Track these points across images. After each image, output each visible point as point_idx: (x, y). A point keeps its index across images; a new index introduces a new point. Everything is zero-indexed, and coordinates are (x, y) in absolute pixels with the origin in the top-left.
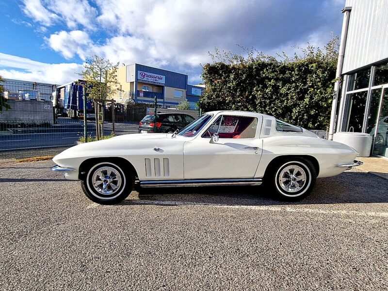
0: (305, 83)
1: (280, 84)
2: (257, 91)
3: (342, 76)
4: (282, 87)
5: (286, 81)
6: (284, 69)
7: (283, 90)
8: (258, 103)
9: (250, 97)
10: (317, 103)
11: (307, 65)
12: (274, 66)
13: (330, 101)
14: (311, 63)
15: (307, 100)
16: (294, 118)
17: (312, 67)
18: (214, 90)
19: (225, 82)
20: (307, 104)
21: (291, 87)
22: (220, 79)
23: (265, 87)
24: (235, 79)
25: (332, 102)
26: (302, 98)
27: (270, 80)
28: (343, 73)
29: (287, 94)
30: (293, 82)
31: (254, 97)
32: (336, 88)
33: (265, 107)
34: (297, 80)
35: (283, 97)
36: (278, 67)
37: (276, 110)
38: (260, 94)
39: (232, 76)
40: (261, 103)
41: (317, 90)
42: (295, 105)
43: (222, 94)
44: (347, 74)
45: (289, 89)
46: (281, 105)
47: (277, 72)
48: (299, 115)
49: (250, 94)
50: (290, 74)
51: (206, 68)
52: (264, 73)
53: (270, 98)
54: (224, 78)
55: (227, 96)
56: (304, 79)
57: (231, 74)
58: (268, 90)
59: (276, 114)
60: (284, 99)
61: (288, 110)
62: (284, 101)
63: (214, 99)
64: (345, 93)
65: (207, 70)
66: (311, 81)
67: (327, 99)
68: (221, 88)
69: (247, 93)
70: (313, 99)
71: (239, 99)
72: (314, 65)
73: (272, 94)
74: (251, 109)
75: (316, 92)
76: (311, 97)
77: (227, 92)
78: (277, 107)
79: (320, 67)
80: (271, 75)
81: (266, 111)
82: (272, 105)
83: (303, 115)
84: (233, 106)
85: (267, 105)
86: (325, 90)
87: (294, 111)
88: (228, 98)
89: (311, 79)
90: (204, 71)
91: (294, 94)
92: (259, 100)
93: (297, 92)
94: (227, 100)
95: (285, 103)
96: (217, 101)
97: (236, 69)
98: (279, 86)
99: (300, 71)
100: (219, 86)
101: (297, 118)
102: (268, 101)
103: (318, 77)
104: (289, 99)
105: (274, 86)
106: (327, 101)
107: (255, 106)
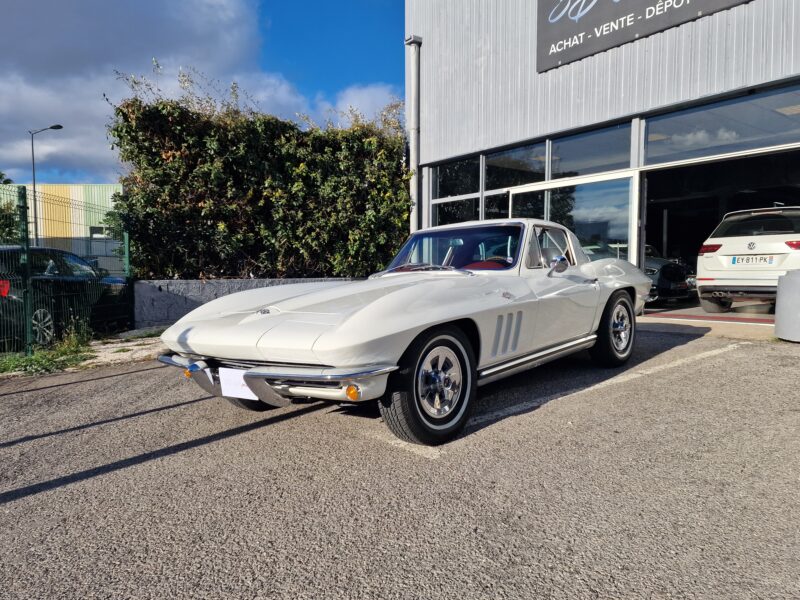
0: (362, 178)
1: (317, 175)
2: (273, 188)
3: (420, 168)
4: (323, 183)
5: (330, 170)
6: (320, 144)
7: (326, 190)
8: (279, 220)
9: (261, 203)
10: (386, 219)
12: (299, 133)
13: (405, 216)
14: (367, 136)
15: (370, 213)
16: (352, 253)
18: (164, 180)
19: (191, 162)
20: (373, 223)
21: (339, 182)
22: (179, 149)
23: (288, 179)
24: (219, 153)
25: (409, 217)
26: (361, 210)
27: (297, 162)
28: (421, 163)
29: (334, 200)
30: (341, 173)
31: (269, 205)
32: (413, 190)
33: (294, 228)
34: (348, 169)
35: (327, 206)
36: (306, 134)
37: (318, 234)
38: (281, 197)
39: (212, 145)
40: (284, 219)
41: (385, 193)
42: (352, 224)
43: (186, 192)
44: (430, 165)
45: (335, 189)
46: (326, 223)
47: (308, 146)
48: (361, 246)
49: (258, 195)
50: (333, 153)
51: (133, 112)
52: (282, 146)
53: (303, 207)
54: (188, 147)
55: (201, 198)
56: (359, 169)
57: (207, 140)
58: (297, 187)
59: (320, 245)
60: (329, 210)
61: (339, 234)
62: (329, 214)
63: (164, 205)
64: (429, 202)
65: (137, 118)
66: (372, 173)
67: (399, 212)
68: (185, 176)
69: (251, 192)
70: (378, 211)
71: (234, 206)
72: (374, 140)
73: (305, 198)
74: (264, 233)
75: (383, 198)
76: (375, 208)
77: (202, 187)
78: (319, 227)
79: (381, 145)
80: (301, 152)
81: (297, 238)
82: (309, 223)
83: (368, 247)
84: (221, 226)
85: (298, 223)
86: (395, 194)
87: (351, 237)
88: (205, 203)
89: (371, 169)
90: (121, 119)
91: (348, 199)
92: (281, 211)
93: (352, 196)
94: (203, 208)
95: (333, 220)
96: (174, 210)
97: (219, 127)
98: (315, 179)
99: (350, 149)
100: (178, 170)
101: (357, 252)
102: (300, 214)
103: (381, 167)
104: (340, 211)
105: (306, 180)
106: (400, 216)
107: (271, 225)
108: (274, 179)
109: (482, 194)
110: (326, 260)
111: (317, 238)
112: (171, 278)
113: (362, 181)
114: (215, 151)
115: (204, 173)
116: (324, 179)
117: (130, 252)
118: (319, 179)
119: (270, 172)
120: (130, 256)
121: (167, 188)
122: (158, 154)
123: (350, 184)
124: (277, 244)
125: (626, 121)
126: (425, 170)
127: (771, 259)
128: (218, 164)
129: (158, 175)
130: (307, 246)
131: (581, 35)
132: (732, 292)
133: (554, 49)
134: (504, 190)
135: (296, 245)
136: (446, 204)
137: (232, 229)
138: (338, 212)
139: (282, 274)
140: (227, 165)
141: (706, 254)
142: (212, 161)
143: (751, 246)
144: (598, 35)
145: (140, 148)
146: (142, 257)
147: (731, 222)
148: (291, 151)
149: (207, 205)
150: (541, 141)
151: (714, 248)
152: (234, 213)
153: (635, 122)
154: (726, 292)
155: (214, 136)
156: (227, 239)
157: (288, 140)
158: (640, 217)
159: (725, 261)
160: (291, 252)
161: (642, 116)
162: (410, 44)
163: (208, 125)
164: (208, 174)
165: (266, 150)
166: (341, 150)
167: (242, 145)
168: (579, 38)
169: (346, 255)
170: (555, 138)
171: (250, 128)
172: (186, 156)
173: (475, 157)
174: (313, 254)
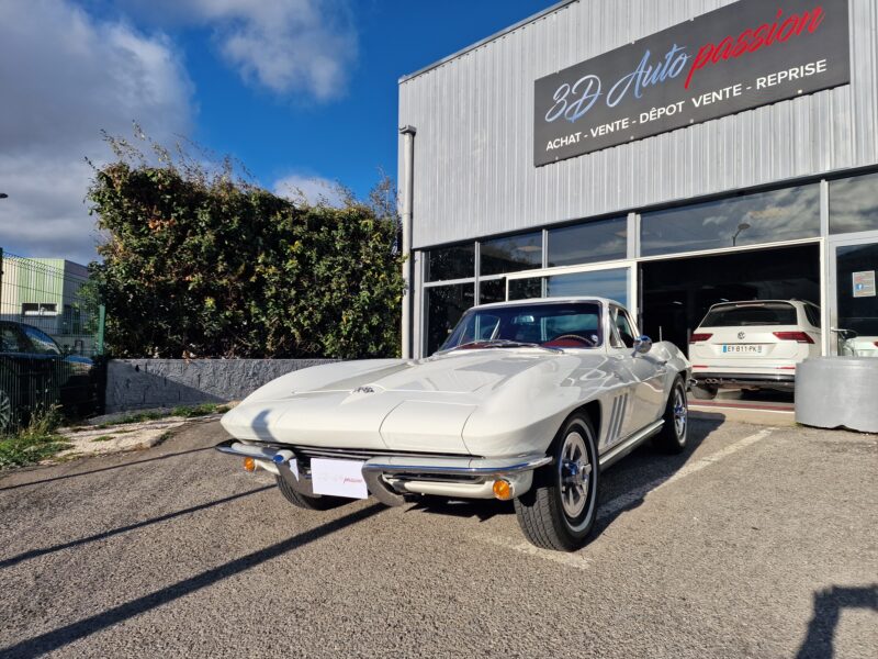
0: (357, 257)
1: (312, 253)
2: (266, 264)
3: (412, 252)
4: (318, 261)
5: (325, 249)
6: (316, 222)
7: (320, 269)
8: (271, 297)
9: (253, 279)
10: (380, 301)
11: (356, 221)
12: (295, 211)
13: (398, 298)
14: (363, 218)
15: (365, 294)
16: (345, 333)
17: (366, 225)
18: (148, 251)
19: (181, 233)
20: (366, 304)
21: (334, 262)
22: (168, 218)
23: (282, 257)
24: (211, 226)
25: (401, 299)
26: (355, 290)
27: (292, 239)
28: (414, 247)
29: (328, 280)
30: (336, 253)
31: (261, 282)
32: (406, 274)
33: (286, 307)
34: (343, 249)
35: (321, 285)
36: (302, 212)
37: (311, 314)
38: (274, 274)
39: (204, 217)
40: (276, 296)
41: (379, 275)
42: (346, 304)
43: (174, 264)
44: (422, 250)
45: (330, 268)
46: (320, 302)
47: (304, 224)
48: (354, 327)
49: (250, 271)
50: (329, 233)
51: (119, 177)
52: (279, 222)
53: (297, 285)
54: (178, 218)
55: (189, 271)
56: (354, 250)
57: (199, 211)
58: (291, 264)
59: (312, 325)
60: (323, 289)
61: (333, 314)
62: (323, 294)
63: (148, 277)
64: (421, 285)
65: (124, 184)
66: (368, 254)
67: (392, 294)
68: (174, 248)
69: (242, 267)
70: (372, 293)
71: (225, 281)
72: (370, 222)
73: (298, 276)
74: (254, 310)
75: (377, 279)
76: (369, 289)
77: (191, 260)
78: (312, 306)
79: (376, 228)
80: (298, 230)
81: (288, 316)
82: (302, 302)
83: (361, 328)
84: (210, 302)
85: (291, 301)
86: (389, 276)
87: (344, 319)
88: (193, 276)
89: (366, 250)
90: (104, 183)
91: (342, 279)
92: (274, 289)
93: (347, 276)
94: (189, 282)
95: (326, 299)
96: (158, 283)
97: (212, 199)
98: (310, 258)
99: (346, 229)
100: (165, 241)
101: (350, 333)
102: (293, 292)
103: (376, 249)
104: (334, 291)
105: (301, 257)
106: (393, 299)
107: (262, 303)
108: (267, 255)
109: (477, 279)
110: (317, 340)
111: (310, 317)
112: (151, 357)
113: (357, 262)
114: (206, 223)
115: (195, 245)
116: (319, 259)
117: (105, 327)
118: (315, 258)
119: (265, 249)
120: (105, 332)
121: (152, 260)
122: (143, 223)
123: (345, 265)
124: (267, 323)
125: (622, 215)
126: (417, 254)
127: (760, 348)
128: (210, 236)
129: (143, 245)
130: (298, 325)
131: (578, 134)
132: (724, 379)
133: (551, 146)
134: (501, 276)
135: (287, 323)
136: (437, 288)
137: (221, 306)
138: (332, 291)
139: (270, 354)
140: (219, 239)
141: (697, 343)
142: (203, 233)
143: (740, 335)
144: (594, 135)
145: (125, 216)
146: (120, 333)
147: (717, 313)
148: (288, 228)
149: (195, 280)
150: (537, 230)
151: (706, 337)
152: (224, 289)
153: (631, 216)
154: (718, 379)
155: (207, 208)
156: (214, 316)
157: (284, 216)
158: (638, 306)
159: (718, 350)
160: (282, 331)
161: (637, 211)
162: (404, 133)
163: (201, 196)
164: (197, 247)
165: (260, 226)
166: (337, 229)
167: (236, 219)
168: (576, 137)
169: (339, 335)
170: (552, 228)
171: (244, 202)
172: (175, 227)
173: (470, 243)
174: (304, 334)
